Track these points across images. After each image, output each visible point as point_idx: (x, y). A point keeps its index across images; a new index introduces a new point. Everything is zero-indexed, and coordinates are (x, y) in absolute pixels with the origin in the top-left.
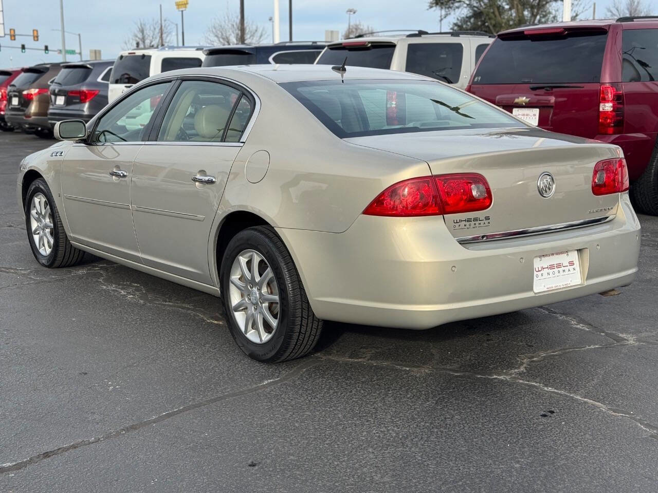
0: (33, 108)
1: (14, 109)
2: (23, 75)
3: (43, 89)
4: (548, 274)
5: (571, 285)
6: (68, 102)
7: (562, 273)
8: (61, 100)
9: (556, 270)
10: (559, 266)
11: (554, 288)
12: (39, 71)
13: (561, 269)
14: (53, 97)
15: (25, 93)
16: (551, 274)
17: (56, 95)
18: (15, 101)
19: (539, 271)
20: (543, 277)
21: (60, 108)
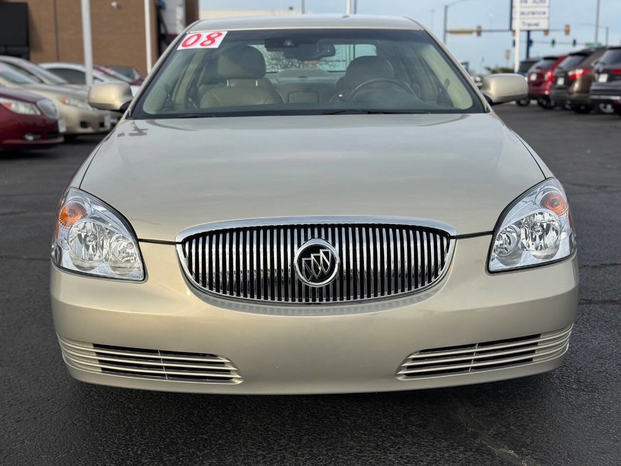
0: (577, 86)
1: (560, 88)
2: (569, 59)
3: (587, 69)
6: (610, 79)
8: (603, 78)
12: (584, 55)
14: (596, 75)
15: (571, 73)
17: (599, 73)
18: (561, 82)
21: (602, 84)
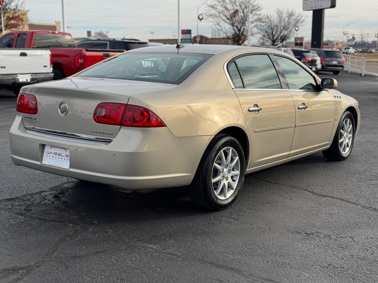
4: (53, 157)
5: (62, 167)
7: (60, 159)
9: (57, 156)
10: (60, 155)
11: (52, 165)
13: (60, 157)
16: (54, 157)
19: (49, 153)
20: (50, 158)
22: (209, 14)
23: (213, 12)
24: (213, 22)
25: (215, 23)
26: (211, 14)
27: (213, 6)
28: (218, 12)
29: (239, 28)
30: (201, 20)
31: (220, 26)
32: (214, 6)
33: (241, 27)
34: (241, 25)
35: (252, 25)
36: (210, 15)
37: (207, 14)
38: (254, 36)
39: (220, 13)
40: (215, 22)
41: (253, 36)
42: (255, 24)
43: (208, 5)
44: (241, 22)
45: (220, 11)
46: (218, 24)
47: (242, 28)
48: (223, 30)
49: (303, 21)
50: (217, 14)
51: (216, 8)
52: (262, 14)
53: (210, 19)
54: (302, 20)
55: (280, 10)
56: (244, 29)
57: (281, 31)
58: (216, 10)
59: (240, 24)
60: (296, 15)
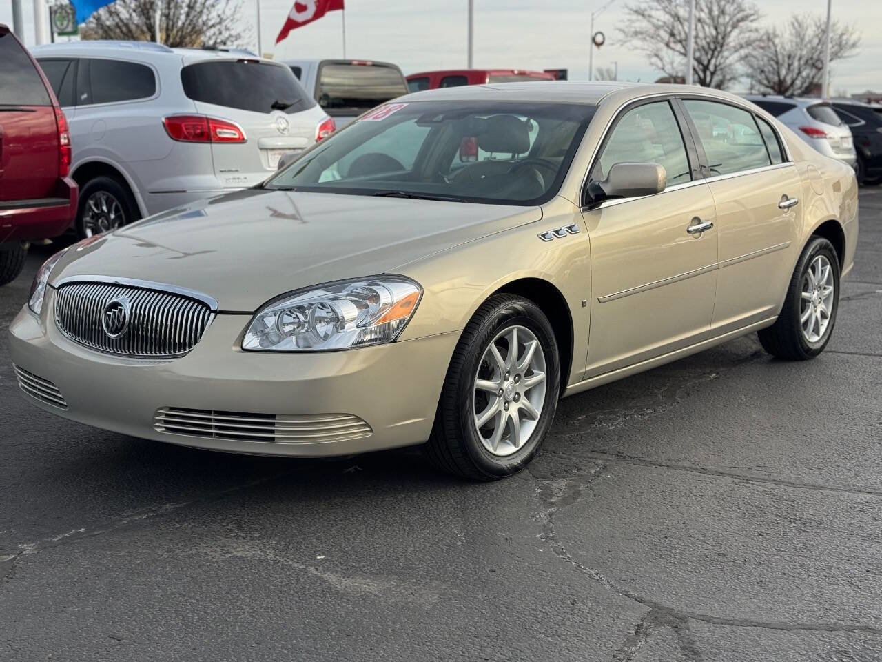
22: (633, 29)
23: (643, 24)
24: (643, 49)
25: (648, 52)
26: (638, 30)
27: (641, 12)
28: (654, 25)
29: (705, 63)
30: (599, 45)
31: (661, 60)
32: (645, 10)
33: (709, 61)
34: (709, 56)
35: (736, 56)
36: (636, 33)
37: (626, 30)
38: (740, 82)
39: (658, 28)
40: (648, 50)
41: (736, 82)
42: (743, 52)
43: (631, 9)
44: (709, 48)
45: (660, 23)
46: (657, 56)
47: (713, 61)
48: (666, 68)
49: (854, 45)
50: (652, 31)
51: (650, 16)
52: (761, 28)
53: (637, 42)
54: (851, 42)
55: (800, 18)
56: (716, 66)
57: (799, 69)
58: (649, 21)
59: (707, 54)
60: (839, 32)
